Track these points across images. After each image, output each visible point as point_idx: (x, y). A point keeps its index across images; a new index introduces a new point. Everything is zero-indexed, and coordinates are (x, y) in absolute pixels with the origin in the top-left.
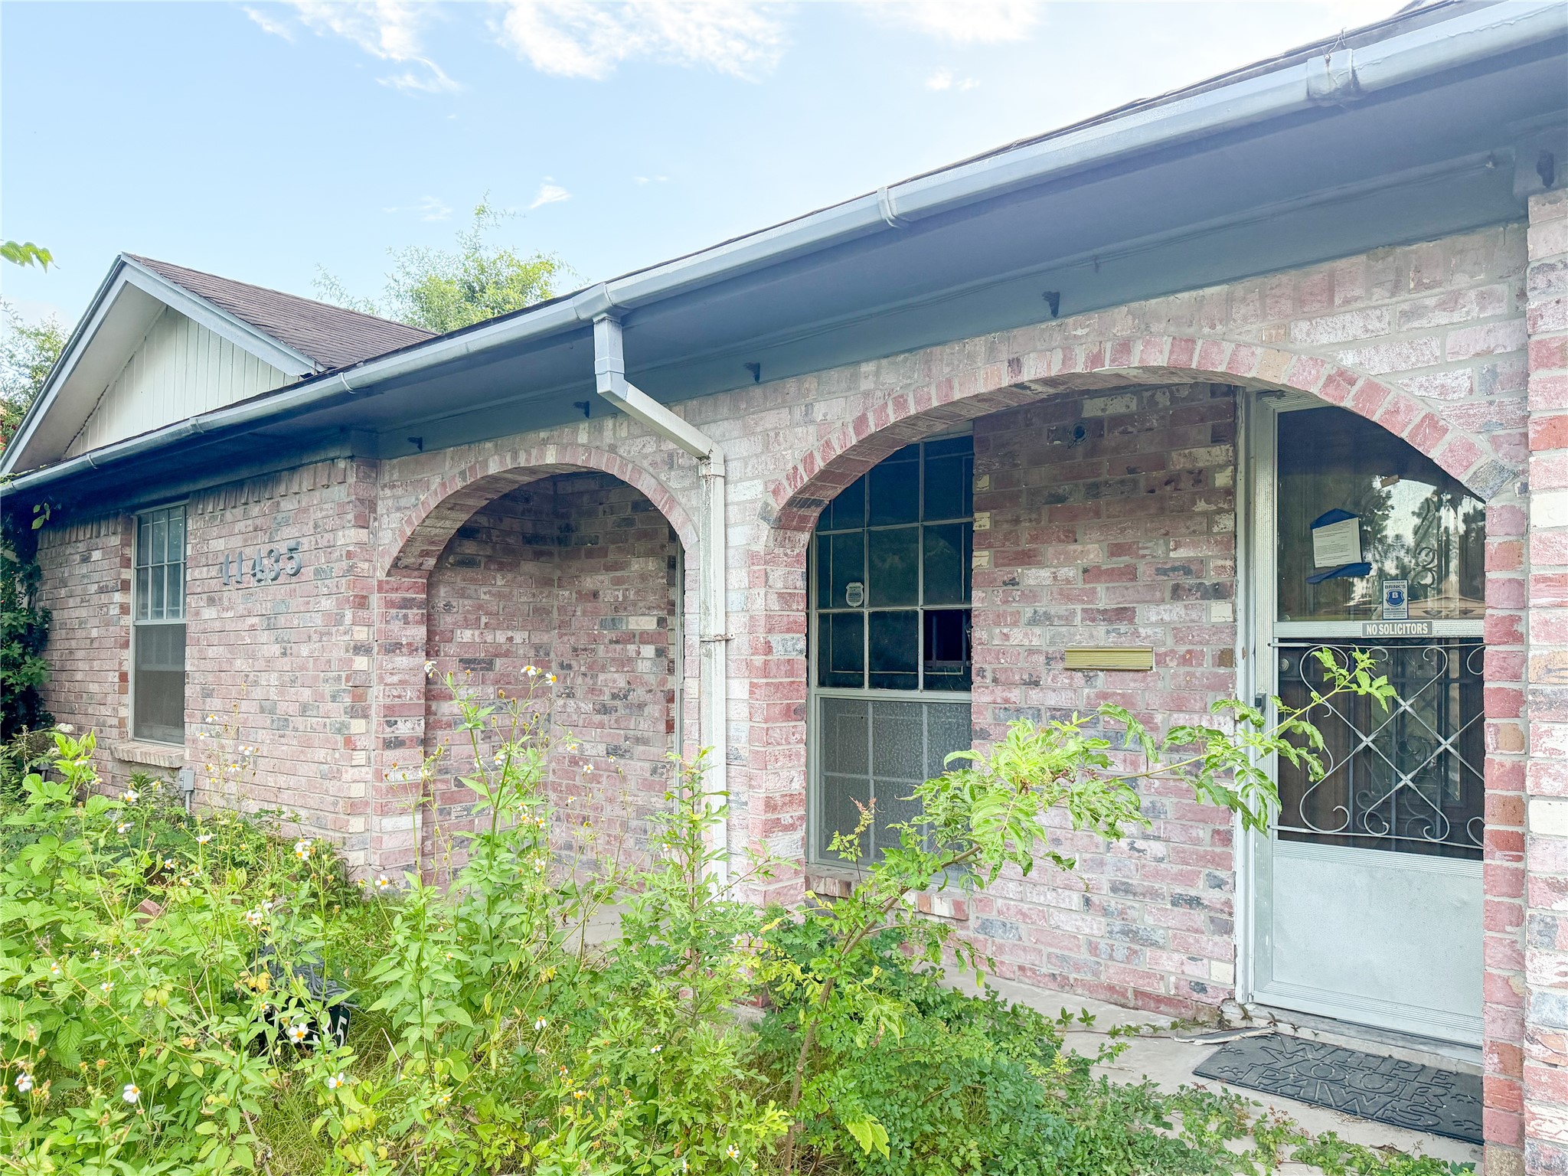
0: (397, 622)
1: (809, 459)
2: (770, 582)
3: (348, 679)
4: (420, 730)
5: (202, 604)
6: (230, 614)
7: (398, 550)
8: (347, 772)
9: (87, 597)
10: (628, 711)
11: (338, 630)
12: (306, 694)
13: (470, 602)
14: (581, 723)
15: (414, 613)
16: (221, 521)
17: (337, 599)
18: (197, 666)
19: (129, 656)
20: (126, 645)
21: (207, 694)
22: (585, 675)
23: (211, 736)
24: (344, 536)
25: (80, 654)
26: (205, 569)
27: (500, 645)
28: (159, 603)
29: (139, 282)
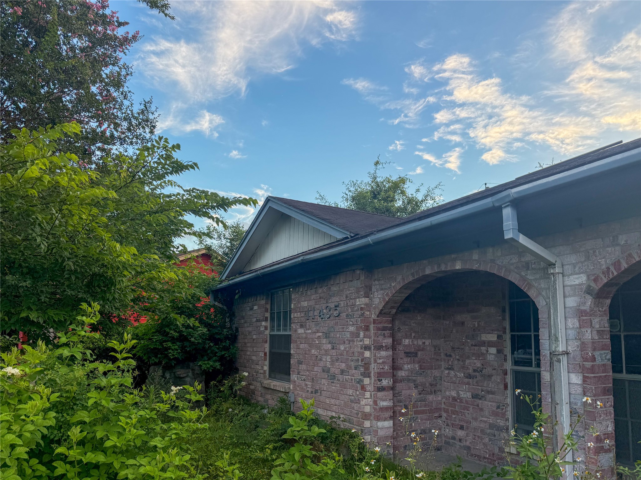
0: (381, 337)
1: (617, 264)
2: (593, 325)
3: (362, 360)
4: (391, 383)
5: (298, 327)
6: (310, 331)
7: (382, 306)
8: (362, 400)
9: (252, 323)
10: (483, 378)
11: (357, 340)
12: (343, 366)
13: (406, 327)
14: (457, 382)
15: (387, 333)
16: (306, 295)
17: (357, 327)
18: (296, 352)
19: (267, 346)
20: (266, 342)
21: (300, 363)
22: (459, 360)
23: (302, 380)
24: (359, 301)
25: (249, 345)
26: (299, 313)
27: (420, 345)
28: (279, 326)
29: (275, 207)
